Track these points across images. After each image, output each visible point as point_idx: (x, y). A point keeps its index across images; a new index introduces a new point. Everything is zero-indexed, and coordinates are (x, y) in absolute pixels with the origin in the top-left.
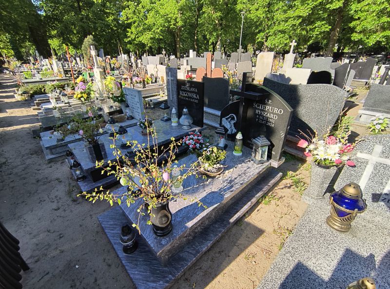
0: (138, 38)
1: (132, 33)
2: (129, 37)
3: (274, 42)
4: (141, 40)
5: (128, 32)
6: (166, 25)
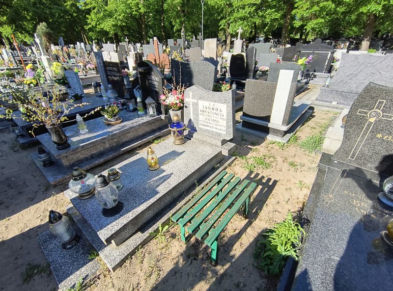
1: (92, 19)
4: (102, 27)
6: (128, 11)
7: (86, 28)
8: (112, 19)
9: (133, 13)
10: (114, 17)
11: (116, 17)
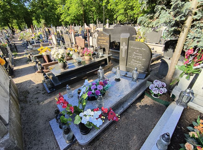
0: (65, 19)
2: (62, 19)
5: (61, 17)
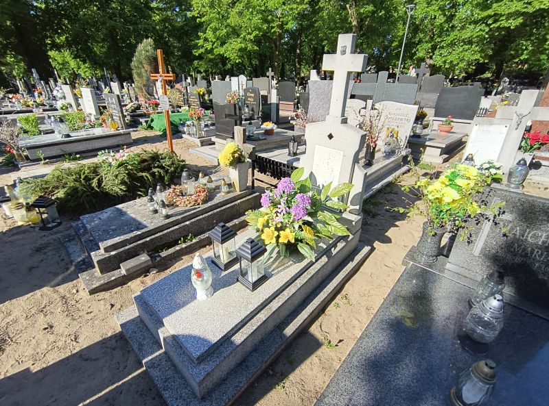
1: (206, 40)
3: (450, 59)
4: (222, 53)
6: (265, 27)
7: (196, 53)
8: (239, 40)
9: (273, 30)
10: (242, 36)
11: (245, 36)
